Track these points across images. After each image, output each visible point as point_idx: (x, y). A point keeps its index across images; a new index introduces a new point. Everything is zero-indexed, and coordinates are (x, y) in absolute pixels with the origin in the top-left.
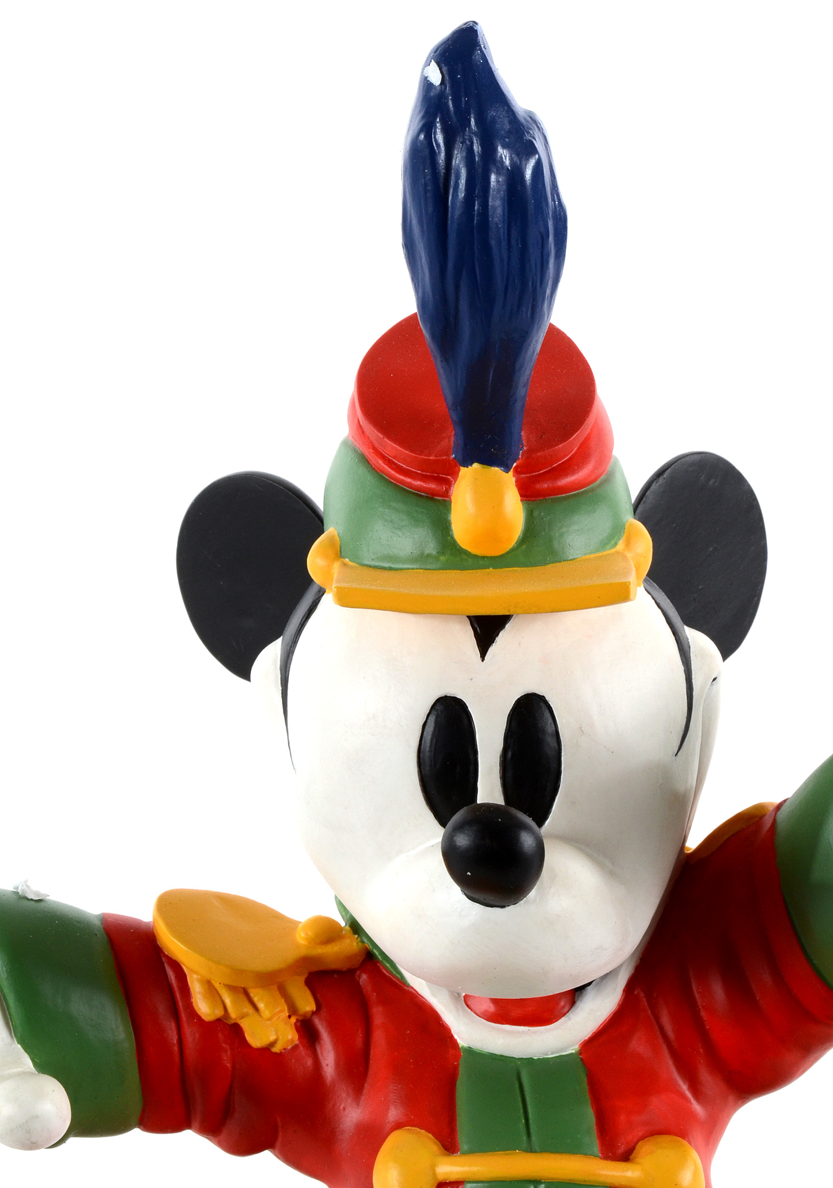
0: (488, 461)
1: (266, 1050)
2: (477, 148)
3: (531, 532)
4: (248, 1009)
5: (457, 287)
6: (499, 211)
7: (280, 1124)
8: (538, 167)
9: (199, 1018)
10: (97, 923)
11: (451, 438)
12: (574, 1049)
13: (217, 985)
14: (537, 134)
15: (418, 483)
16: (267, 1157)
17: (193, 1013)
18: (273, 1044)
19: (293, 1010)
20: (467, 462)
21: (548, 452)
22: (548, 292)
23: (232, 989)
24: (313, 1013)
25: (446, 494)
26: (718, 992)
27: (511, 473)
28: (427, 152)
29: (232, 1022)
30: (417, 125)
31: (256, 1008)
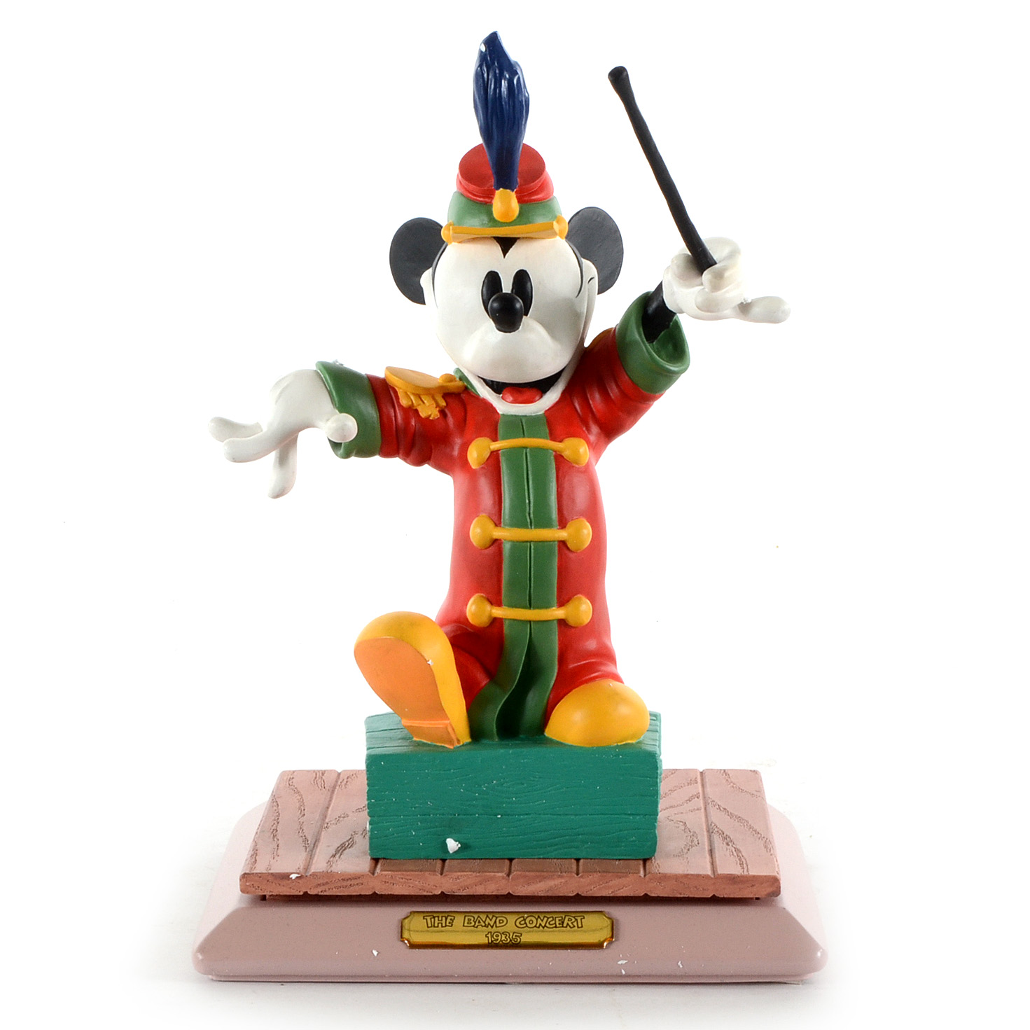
0: (505, 187)
1: (427, 418)
2: (497, 71)
3: (521, 214)
4: (421, 402)
5: (492, 120)
6: (506, 93)
7: (433, 447)
8: (519, 79)
9: (402, 406)
10: (366, 376)
11: (493, 181)
12: (542, 412)
13: (409, 393)
14: (518, 68)
15: (481, 199)
16: (426, 467)
17: (400, 405)
18: (430, 416)
19: (438, 405)
20: (498, 189)
21: (527, 186)
22: (523, 123)
23: (414, 394)
24: (445, 407)
25: (491, 202)
26: (597, 396)
27: (514, 193)
28: (481, 73)
29: (414, 408)
30: (478, 65)
31: (424, 403)
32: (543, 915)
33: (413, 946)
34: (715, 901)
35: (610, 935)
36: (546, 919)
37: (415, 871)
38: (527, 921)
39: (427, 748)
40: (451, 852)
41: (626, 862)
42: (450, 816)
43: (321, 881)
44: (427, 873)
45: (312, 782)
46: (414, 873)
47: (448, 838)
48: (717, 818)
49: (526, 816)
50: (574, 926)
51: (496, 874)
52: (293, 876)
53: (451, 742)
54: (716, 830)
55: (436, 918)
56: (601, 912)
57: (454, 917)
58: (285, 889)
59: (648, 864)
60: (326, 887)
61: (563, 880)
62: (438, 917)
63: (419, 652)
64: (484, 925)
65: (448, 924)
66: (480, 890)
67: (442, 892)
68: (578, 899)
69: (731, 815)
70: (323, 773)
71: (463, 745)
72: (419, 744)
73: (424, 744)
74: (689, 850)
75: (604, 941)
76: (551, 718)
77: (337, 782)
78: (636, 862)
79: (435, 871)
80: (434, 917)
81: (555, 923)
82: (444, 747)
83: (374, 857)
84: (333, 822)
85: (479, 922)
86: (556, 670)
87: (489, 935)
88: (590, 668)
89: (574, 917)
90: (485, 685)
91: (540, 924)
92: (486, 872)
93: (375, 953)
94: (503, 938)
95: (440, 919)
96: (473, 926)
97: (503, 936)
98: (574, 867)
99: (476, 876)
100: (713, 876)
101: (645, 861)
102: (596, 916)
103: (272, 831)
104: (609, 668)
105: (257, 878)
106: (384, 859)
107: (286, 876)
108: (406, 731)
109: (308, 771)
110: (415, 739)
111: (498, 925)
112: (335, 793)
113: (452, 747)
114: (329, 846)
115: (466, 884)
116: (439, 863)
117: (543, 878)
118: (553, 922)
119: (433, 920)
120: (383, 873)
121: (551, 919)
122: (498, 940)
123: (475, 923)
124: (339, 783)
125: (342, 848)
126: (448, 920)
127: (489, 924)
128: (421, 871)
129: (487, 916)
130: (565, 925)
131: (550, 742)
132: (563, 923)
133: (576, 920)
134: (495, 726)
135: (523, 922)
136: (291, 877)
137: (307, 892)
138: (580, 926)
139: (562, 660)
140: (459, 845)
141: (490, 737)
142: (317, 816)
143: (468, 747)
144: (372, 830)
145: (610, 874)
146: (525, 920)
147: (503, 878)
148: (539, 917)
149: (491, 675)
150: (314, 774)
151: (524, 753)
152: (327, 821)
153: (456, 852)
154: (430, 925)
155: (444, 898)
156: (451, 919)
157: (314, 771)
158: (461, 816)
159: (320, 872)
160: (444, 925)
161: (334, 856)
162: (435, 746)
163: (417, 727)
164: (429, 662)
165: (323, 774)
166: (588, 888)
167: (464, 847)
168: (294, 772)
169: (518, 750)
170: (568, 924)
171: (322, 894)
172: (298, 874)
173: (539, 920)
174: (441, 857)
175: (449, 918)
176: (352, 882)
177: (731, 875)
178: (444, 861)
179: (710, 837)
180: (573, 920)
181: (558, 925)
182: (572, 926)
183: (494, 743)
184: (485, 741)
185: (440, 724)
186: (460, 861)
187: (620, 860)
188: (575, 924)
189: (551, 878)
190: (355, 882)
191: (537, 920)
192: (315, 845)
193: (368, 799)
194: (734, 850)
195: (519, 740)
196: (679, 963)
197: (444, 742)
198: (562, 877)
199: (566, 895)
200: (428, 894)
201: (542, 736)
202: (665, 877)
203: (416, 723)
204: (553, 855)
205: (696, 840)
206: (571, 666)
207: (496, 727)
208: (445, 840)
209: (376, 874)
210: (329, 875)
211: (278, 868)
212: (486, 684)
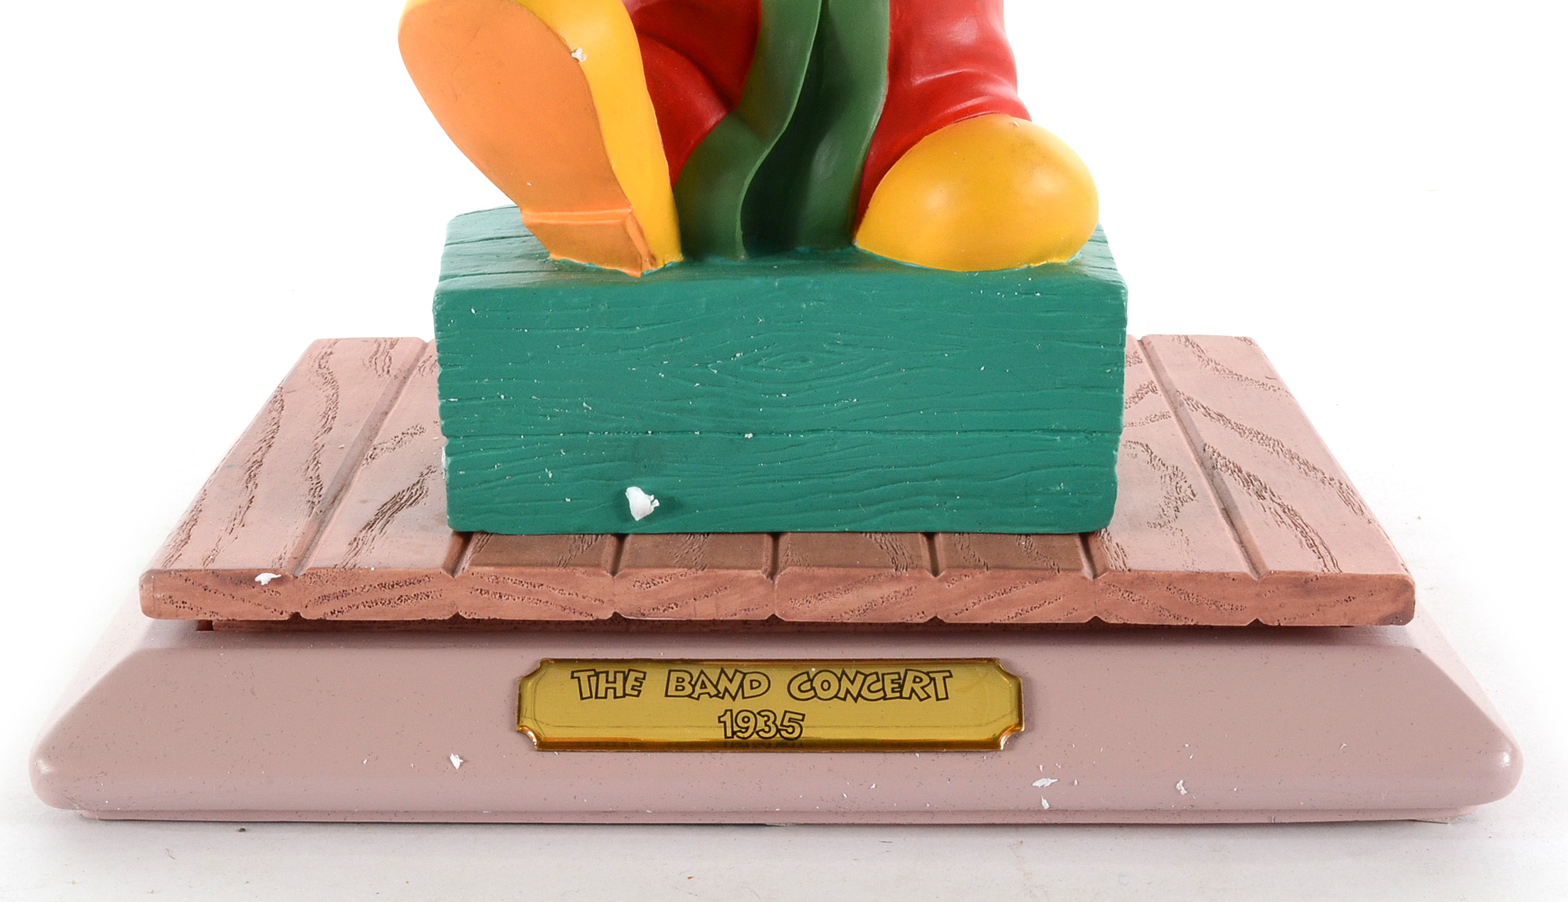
32: (854, 671)
33: (545, 746)
34: (1259, 632)
35: (1016, 720)
36: (860, 678)
37: (552, 565)
38: (817, 684)
39: (579, 276)
40: (637, 519)
41: (1044, 539)
42: (634, 436)
43: (330, 589)
44: (579, 572)
45: (367, 362)
46: (550, 570)
47: (631, 485)
48: (1210, 433)
49: (812, 436)
50: (929, 697)
51: (743, 572)
52: (264, 578)
53: (635, 261)
54: (1221, 461)
55: (603, 677)
56: (990, 660)
57: (645, 673)
58: (247, 606)
59: (1093, 544)
60: (342, 604)
61: (901, 587)
62: (607, 673)
63: (549, 28)
64: (714, 692)
65: (628, 691)
66: (705, 610)
67: (615, 614)
68: (936, 630)
69: (1240, 429)
70: (393, 343)
71: (664, 269)
72: (561, 268)
73: (574, 268)
74: (1177, 510)
75: (1001, 734)
76: (871, 204)
77: (417, 360)
78: (1066, 542)
79: (598, 566)
80: (597, 675)
81: (883, 689)
82: (621, 273)
83: (462, 530)
84: (389, 445)
85: (703, 686)
86: (883, 90)
87: (727, 718)
88: (959, 87)
89: (927, 674)
90: (715, 125)
91: (848, 691)
92: (718, 567)
93: (456, 761)
94: (761, 725)
95: (611, 678)
96: (689, 696)
97: (761, 721)
98: (925, 553)
99: (696, 578)
100: (1255, 578)
101: (1085, 537)
102: (979, 671)
103: (250, 464)
104: (1002, 90)
105: (181, 582)
106: (483, 533)
107: (246, 579)
108: (534, 241)
109: (365, 340)
110: (552, 256)
111: (748, 692)
112: (409, 382)
113: (637, 274)
114: (365, 502)
115: (670, 595)
116: (610, 544)
117: (853, 583)
118: (879, 685)
119: (593, 680)
120: (478, 569)
121: (874, 678)
122: (747, 728)
123: (694, 687)
124: (420, 364)
125: (396, 505)
126: (631, 682)
127: (726, 690)
128: (565, 566)
129: (723, 671)
130: (906, 693)
131: (867, 260)
132: (901, 686)
133: (933, 679)
134: (738, 223)
135: (807, 686)
136: (257, 579)
137: (297, 614)
138: (942, 694)
139: (899, 66)
140: (657, 503)
141: (725, 249)
142: (355, 432)
143: (678, 273)
144: (452, 469)
145: (1013, 573)
146: (811, 681)
147: (761, 581)
148: (844, 673)
149: (729, 100)
150: (376, 345)
151: (809, 286)
152: (375, 442)
153: (648, 518)
154: (586, 693)
155: (619, 628)
156: (636, 680)
157: (376, 340)
158: (660, 436)
159: (327, 568)
160: (620, 693)
161: (370, 526)
162: (599, 271)
163: (555, 226)
164: (578, 55)
165: (392, 346)
166: (961, 606)
167: (668, 506)
168: (336, 342)
169: (796, 279)
170: (913, 690)
171: (334, 618)
172: (275, 572)
173: (845, 681)
174: (614, 531)
175: (632, 675)
176: (404, 591)
177: (1300, 573)
178: (621, 537)
179: (1211, 478)
180: (926, 680)
181: (890, 694)
182: (923, 695)
183: (738, 263)
184: (717, 261)
185: (606, 216)
186: (658, 538)
187: (1027, 535)
188: (930, 689)
189: (873, 581)
190: (412, 590)
191: (840, 680)
192: (336, 499)
193: (441, 396)
194: (1280, 511)
195: (796, 258)
196: (1180, 785)
197: (621, 261)
198: (898, 579)
199: (908, 619)
200: (583, 618)
201: (850, 249)
202: (1143, 580)
203: (553, 218)
204: (875, 523)
205: (1185, 486)
206: (919, 80)
207: (744, 227)
208: (626, 489)
209: (460, 573)
210: (347, 573)
211: (233, 558)
212: (717, 123)
